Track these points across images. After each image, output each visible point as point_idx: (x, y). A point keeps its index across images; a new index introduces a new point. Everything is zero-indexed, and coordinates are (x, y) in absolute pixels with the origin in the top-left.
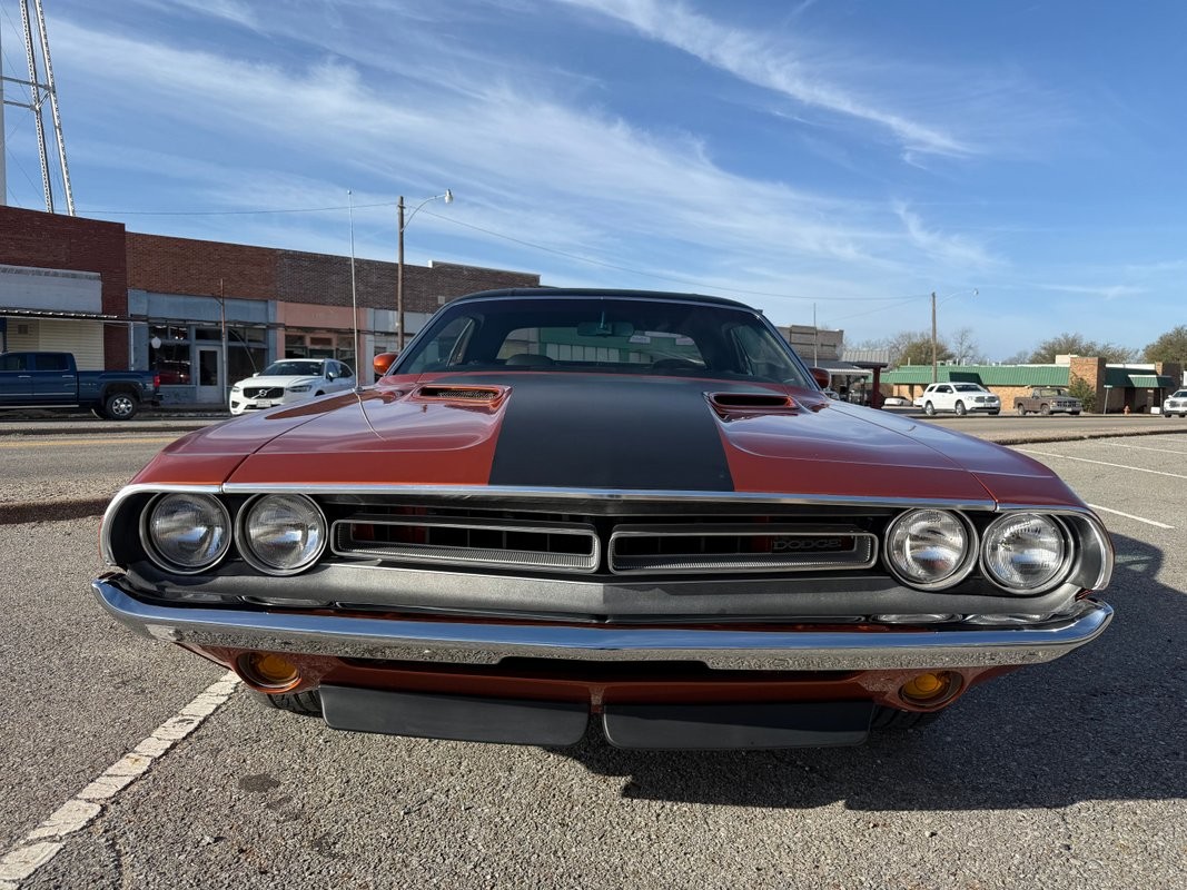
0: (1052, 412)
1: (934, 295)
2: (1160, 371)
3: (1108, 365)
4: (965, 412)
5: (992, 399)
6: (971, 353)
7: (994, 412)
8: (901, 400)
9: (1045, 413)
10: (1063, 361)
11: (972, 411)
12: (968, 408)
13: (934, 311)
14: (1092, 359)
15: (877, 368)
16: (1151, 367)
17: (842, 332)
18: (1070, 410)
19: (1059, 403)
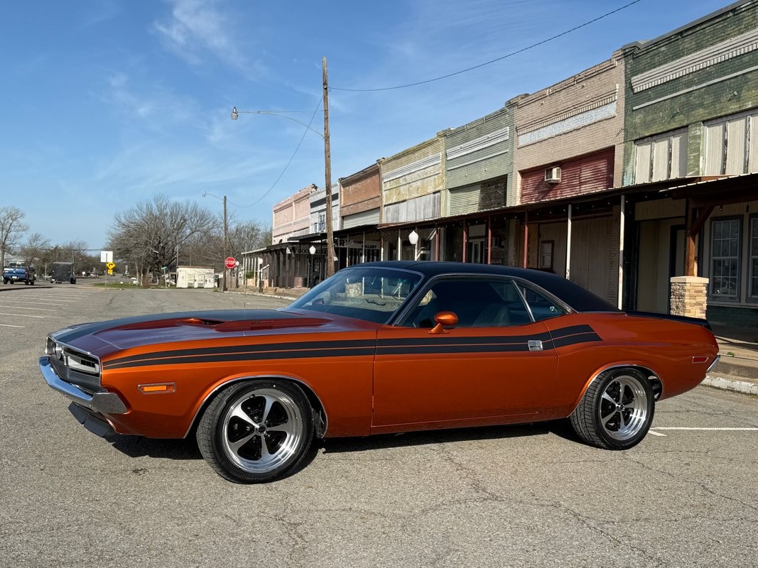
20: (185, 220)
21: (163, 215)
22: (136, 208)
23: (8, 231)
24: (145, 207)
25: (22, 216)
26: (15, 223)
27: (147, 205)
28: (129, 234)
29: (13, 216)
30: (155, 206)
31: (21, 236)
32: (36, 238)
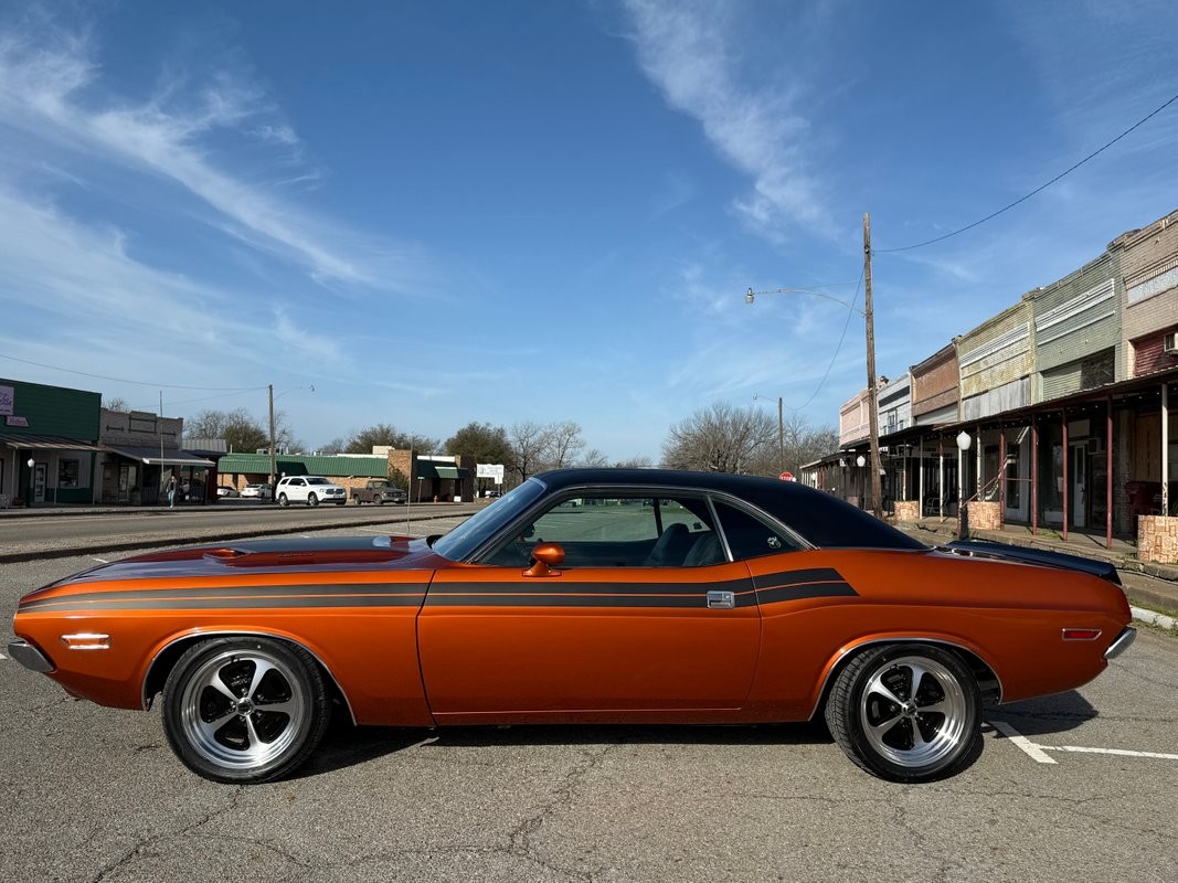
0: (383, 502)
1: (271, 387)
2: (459, 463)
3: (419, 458)
4: (317, 502)
5: (340, 491)
6: (286, 438)
7: (341, 502)
8: (227, 491)
9: (378, 502)
10: (381, 452)
11: (322, 501)
12: (320, 499)
13: (271, 403)
14: (404, 452)
15: (215, 457)
16: (451, 459)
17: (181, 420)
18: (397, 499)
19: (389, 494)
20: (748, 429)
21: (722, 423)
22: (693, 417)
23: (565, 448)
24: (703, 416)
25: (579, 430)
26: (571, 439)
27: (705, 413)
28: (686, 447)
29: (570, 431)
30: (714, 414)
31: (578, 453)
32: (593, 455)
